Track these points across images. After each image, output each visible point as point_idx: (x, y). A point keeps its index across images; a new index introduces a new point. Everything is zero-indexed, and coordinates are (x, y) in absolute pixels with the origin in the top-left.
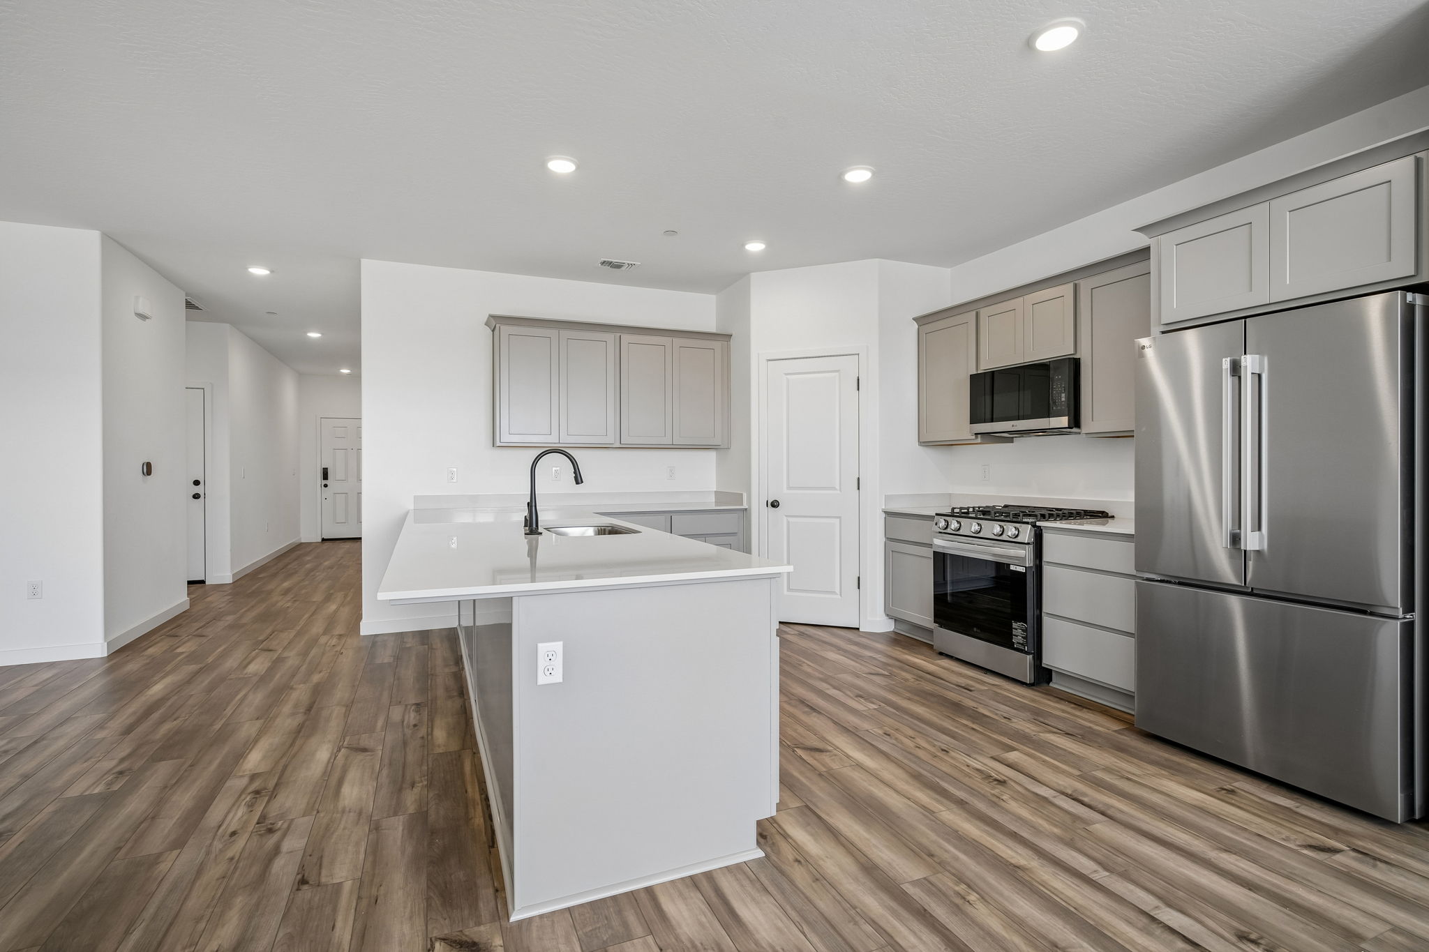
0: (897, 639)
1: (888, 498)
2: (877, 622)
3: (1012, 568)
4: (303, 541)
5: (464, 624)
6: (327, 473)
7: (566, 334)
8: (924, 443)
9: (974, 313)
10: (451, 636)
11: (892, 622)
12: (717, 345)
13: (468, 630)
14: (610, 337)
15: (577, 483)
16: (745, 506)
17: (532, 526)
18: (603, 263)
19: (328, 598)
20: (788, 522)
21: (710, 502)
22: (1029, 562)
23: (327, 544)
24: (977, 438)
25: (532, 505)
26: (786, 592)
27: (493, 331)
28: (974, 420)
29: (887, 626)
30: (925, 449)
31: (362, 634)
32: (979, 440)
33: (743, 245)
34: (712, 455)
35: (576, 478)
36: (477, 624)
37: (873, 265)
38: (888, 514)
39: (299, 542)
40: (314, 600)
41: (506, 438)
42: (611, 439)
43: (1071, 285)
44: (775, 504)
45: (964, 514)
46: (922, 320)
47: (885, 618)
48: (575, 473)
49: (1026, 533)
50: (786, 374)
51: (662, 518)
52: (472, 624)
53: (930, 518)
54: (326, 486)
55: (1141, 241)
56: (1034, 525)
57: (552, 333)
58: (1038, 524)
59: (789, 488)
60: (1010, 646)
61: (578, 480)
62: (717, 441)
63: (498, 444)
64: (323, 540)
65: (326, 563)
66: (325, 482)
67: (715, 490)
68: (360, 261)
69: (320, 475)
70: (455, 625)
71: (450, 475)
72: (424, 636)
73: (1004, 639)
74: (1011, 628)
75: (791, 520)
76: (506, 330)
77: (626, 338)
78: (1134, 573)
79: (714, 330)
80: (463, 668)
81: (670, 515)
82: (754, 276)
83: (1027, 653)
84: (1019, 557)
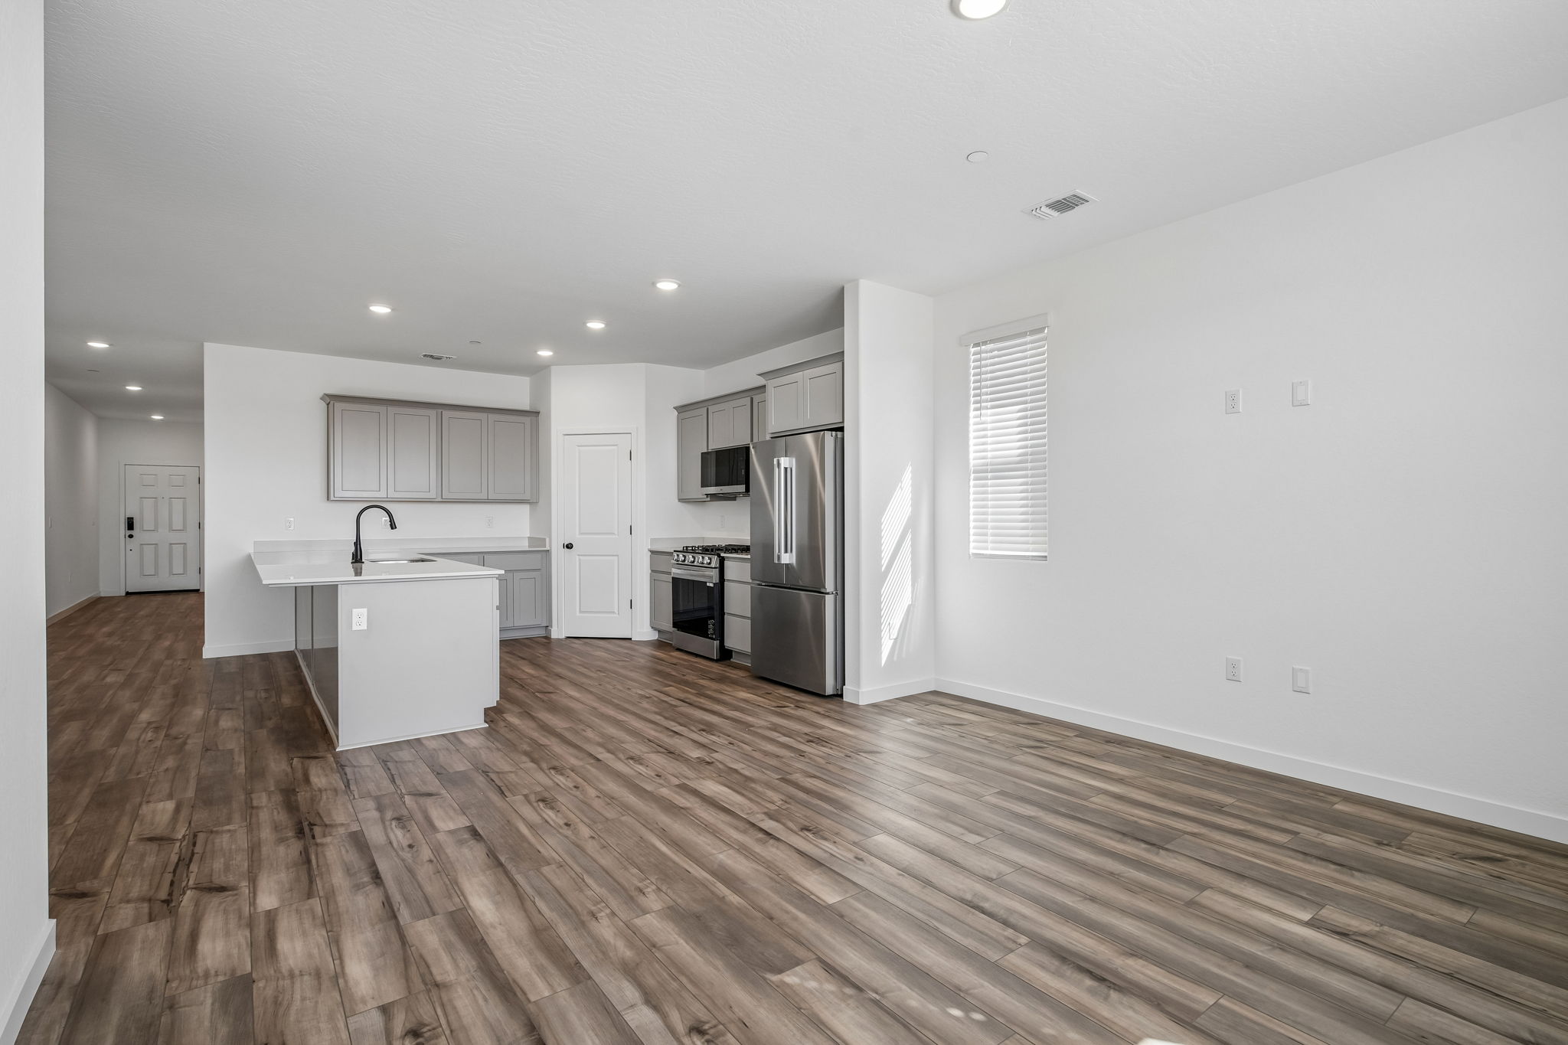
0: (660, 645)
1: (653, 540)
2: (643, 631)
3: (708, 585)
4: (102, 595)
5: (301, 647)
6: (133, 522)
7: (392, 410)
8: (680, 500)
9: (706, 408)
10: (290, 656)
11: (657, 633)
12: (527, 420)
13: (304, 653)
14: (432, 413)
15: (392, 528)
16: (547, 548)
17: (357, 558)
18: (425, 356)
19: (158, 637)
20: (580, 560)
21: (524, 545)
22: (716, 579)
23: (133, 598)
24: (707, 497)
25: (358, 544)
26: (578, 614)
27: (328, 405)
28: (704, 485)
29: (654, 636)
30: (683, 504)
31: (204, 657)
32: (709, 499)
33: (536, 352)
34: (526, 508)
35: (391, 525)
36: (315, 647)
37: (642, 366)
38: (653, 552)
39: (98, 596)
40: (144, 639)
41: (339, 494)
42: (432, 495)
43: (749, 398)
44: (569, 546)
45: (693, 550)
46: (682, 409)
47: (650, 629)
48: (390, 521)
49: (715, 561)
50: (579, 446)
51: (476, 557)
52: (310, 648)
53: (671, 554)
54: (131, 536)
55: (761, 381)
56: (719, 555)
57: (382, 409)
58: (722, 555)
59: (581, 534)
60: (707, 637)
61: (393, 526)
62: (527, 496)
63: (332, 498)
64: (128, 593)
65: (142, 613)
66: (130, 532)
67: (528, 535)
68: (203, 345)
69: (123, 525)
70: (292, 648)
71: (288, 524)
72: (264, 657)
73: (704, 634)
74: (708, 625)
75: (581, 557)
76: (339, 406)
77: (447, 414)
78: (751, 581)
79: (527, 408)
80: (302, 671)
81: (481, 556)
82: (553, 368)
83: (714, 640)
84: (711, 577)
